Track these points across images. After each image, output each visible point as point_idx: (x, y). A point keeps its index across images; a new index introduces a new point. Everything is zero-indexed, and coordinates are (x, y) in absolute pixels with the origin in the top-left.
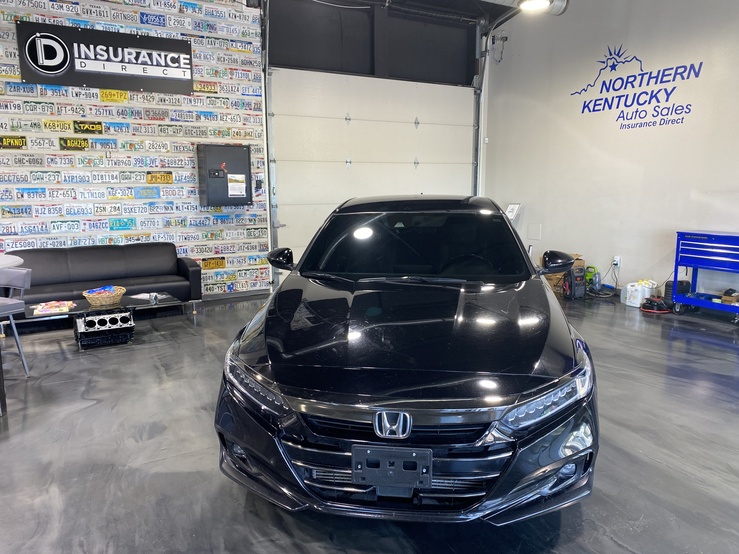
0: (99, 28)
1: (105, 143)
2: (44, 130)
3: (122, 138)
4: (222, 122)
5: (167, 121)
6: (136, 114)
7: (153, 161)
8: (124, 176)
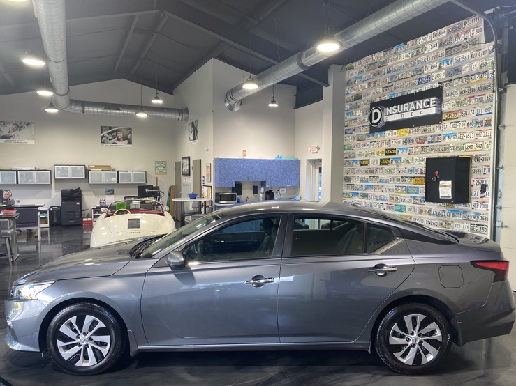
0: (400, 95)
1: (396, 160)
2: (376, 155)
3: (404, 156)
4: (459, 140)
5: (426, 144)
6: (411, 141)
7: (417, 170)
8: (403, 179)
